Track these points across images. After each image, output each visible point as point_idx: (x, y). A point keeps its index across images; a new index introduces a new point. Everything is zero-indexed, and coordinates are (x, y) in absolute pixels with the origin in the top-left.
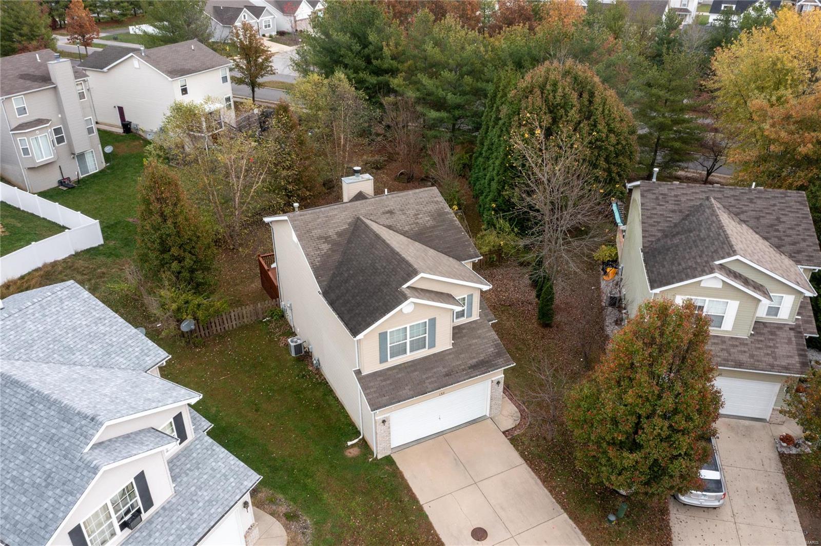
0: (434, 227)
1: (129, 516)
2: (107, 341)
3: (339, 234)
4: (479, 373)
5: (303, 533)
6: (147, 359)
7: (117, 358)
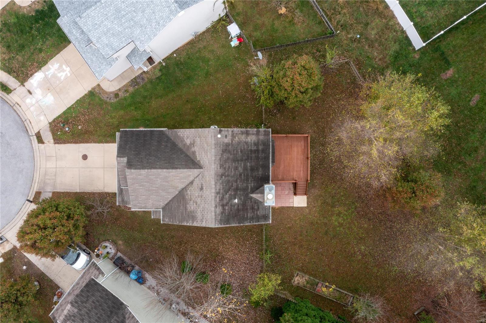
5: (108, 97)
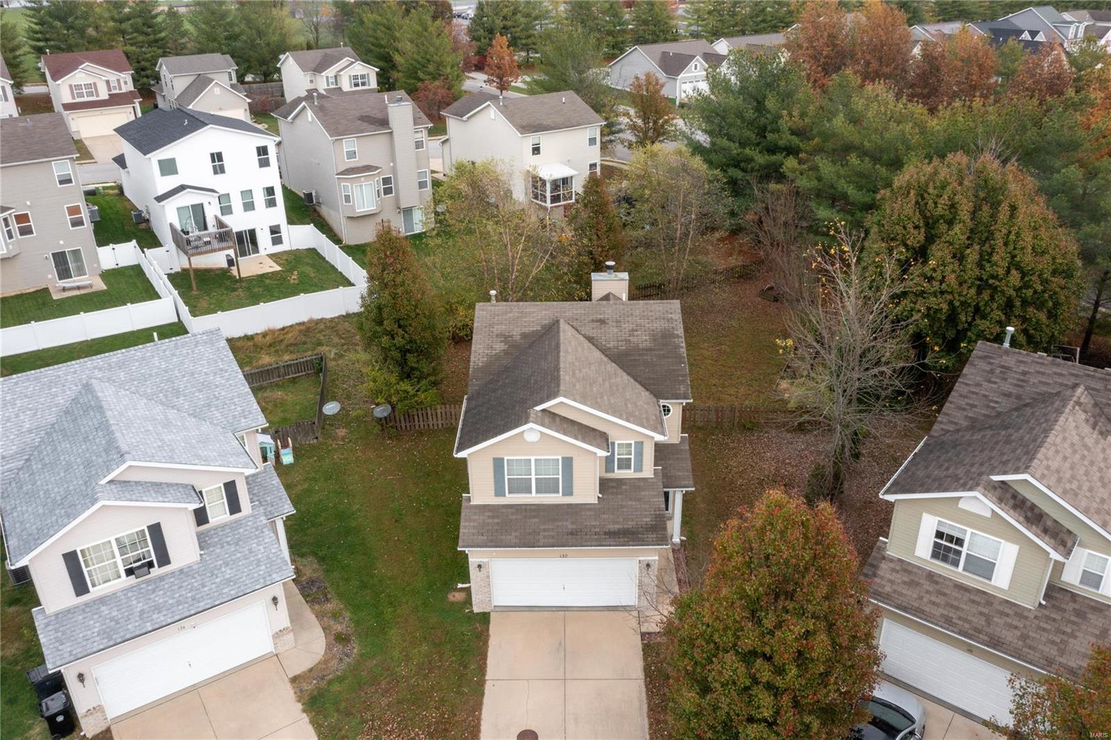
0: (650, 349)
1: (139, 563)
2: (216, 393)
3: (524, 336)
4: (614, 543)
5: (341, 659)
6: (243, 420)
7: (215, 412)
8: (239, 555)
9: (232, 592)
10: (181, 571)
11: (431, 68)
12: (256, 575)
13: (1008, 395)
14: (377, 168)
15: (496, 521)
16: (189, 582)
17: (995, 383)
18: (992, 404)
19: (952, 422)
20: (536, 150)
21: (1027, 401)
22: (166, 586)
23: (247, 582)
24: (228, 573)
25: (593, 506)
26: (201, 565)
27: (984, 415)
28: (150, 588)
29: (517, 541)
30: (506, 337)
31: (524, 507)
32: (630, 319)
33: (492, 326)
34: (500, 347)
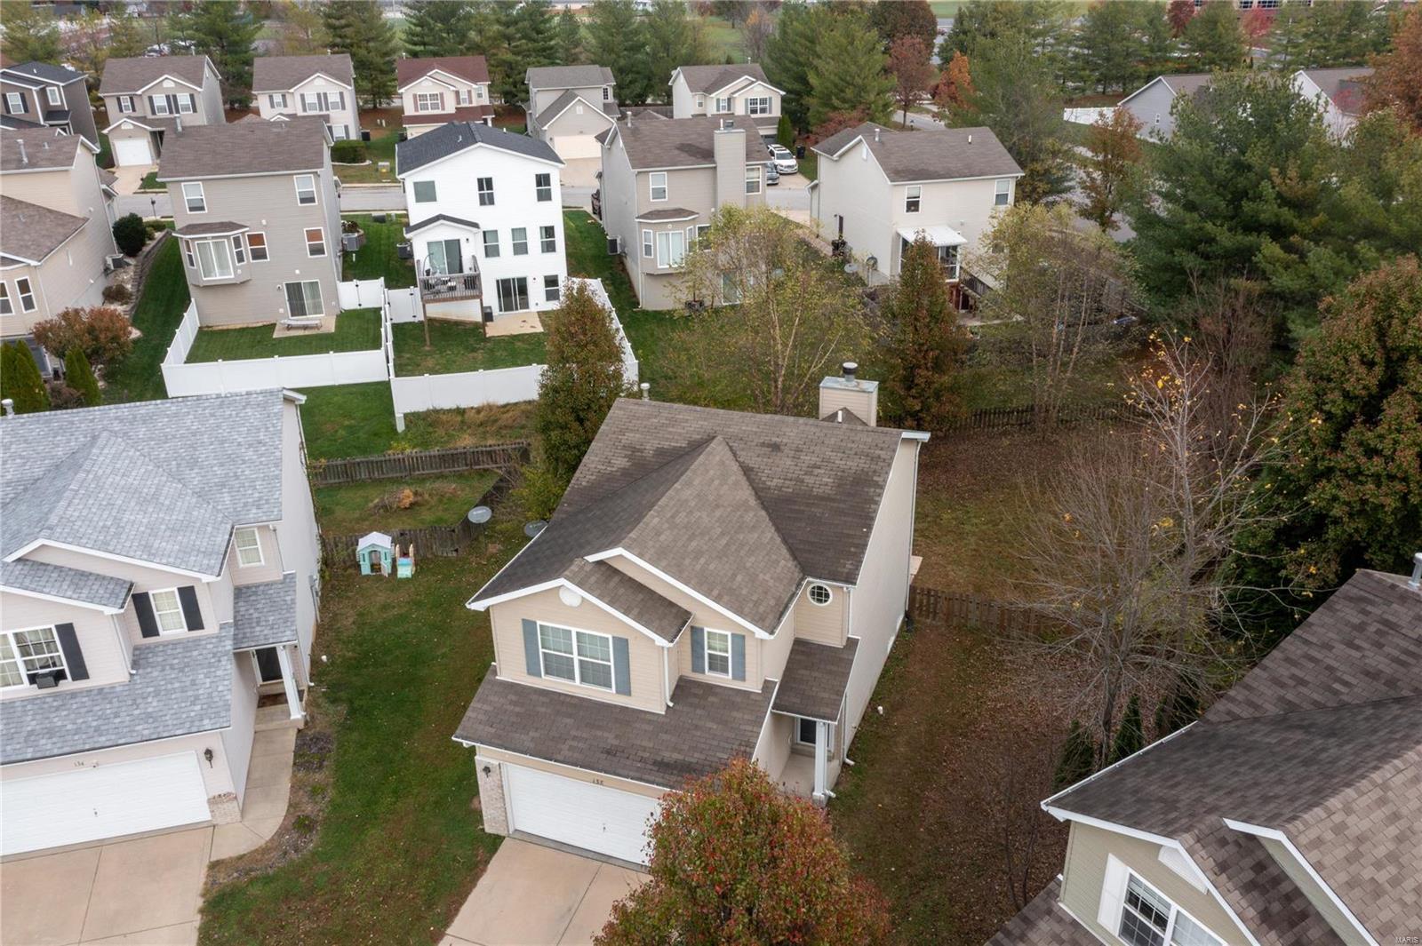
0: (826, 499)
1: (47, 670)
2: (239, 470)
3: (660, 452)
4: (661, 780)
5: (285, 853)
7: (225, 495)
8: (177, 685)
9: (146, 732)
10: (101, 690)
11: (849, 93)
12: (184, 716)
13: (1373, 675)
14: (692, 213)
15: (517, 709)
16: (103, 706)
17: (1358, 648)
18: (1337, 686)
19: (1251, 704)
20: (913, 205)
21: (1405, 693)
22: (75, 706)
23: (170, 722)
24: (154, 705)
25: (655, 718)
26: (126, 688)
27: (1315, 703)
28: (55, 704)
29: (532, 745)
30: (634, 450)
31: (562, 698)
32: (817, 448)
33: (622, 432)
34: (621, 462)
